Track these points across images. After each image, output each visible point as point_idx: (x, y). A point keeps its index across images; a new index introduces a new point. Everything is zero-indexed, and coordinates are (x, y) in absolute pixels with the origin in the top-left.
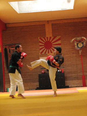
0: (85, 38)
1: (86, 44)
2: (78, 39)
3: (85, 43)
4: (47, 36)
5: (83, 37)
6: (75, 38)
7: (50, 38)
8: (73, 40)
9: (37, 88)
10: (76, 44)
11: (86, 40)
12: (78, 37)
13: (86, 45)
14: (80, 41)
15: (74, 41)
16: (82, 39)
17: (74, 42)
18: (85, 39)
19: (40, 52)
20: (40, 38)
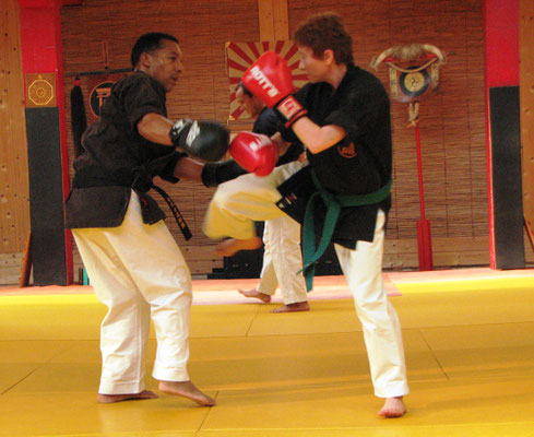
0: (436, 51)
1: (440, 78)
2: (408, 52)
3: (434, 74)
4: (263, 39)
5: (427, 47)
6: (389, 51)
7: (280, 45)
8: (382, 56)
9: (214, 270)
10: (394, 77)
11: (441, 56)
12: (406, 43)
13: (441, 81)
14: (413, 65)
15: (384, 61)
16: (426, 56)
17: (388, 66)
18: (436, 56)
19: (232, 110)
20: (234, 47)
